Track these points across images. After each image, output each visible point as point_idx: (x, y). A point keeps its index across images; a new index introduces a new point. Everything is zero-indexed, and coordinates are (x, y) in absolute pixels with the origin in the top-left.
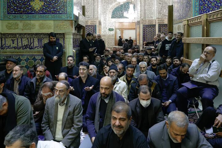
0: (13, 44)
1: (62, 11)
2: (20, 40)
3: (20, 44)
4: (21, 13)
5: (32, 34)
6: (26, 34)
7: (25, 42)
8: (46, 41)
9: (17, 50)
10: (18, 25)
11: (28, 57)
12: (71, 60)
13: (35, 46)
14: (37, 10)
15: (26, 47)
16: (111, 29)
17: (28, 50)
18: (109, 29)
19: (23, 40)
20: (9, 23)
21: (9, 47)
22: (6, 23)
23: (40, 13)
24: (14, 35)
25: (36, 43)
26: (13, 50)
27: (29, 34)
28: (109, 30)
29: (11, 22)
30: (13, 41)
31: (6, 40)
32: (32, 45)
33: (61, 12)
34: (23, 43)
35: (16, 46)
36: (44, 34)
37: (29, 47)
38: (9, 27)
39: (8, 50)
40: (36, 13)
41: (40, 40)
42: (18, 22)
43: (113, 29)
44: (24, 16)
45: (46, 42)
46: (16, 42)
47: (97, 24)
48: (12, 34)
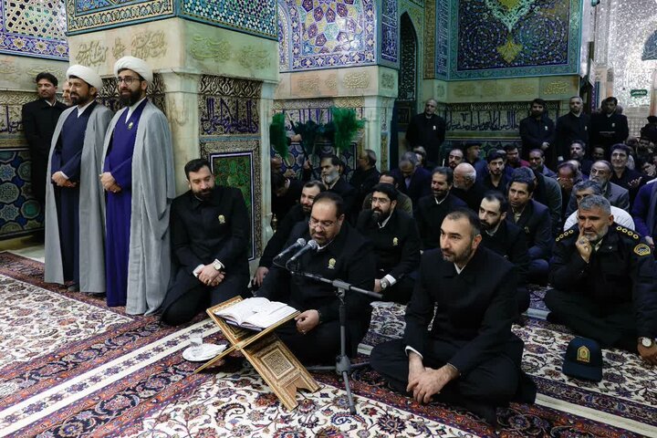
0: (464, 120)
1: (557, 60)
2: (475, 114)
3: (475, 122)
4: (481, 68)
5: (498, 104)
6: (486, 104)
7: (485, 118)
8: (522, 116)
9: (469, 131)
10: (474, 88)
11: (490, 144)
12: (577, 149)
13: (501, 125)
14: (509, 61)
15: (486, 125)
16: (639, 91)
17: (489, 131)
18: (632, 91)
19: (481, 114)
20: (460, 87)
21: (456, 127)
22: (454, 85)
23: (515, 66)
24: (466, 106)
25: (504, 120)
26: (464, 131)
27: (491, 104)
28: (632, 95)
29: (462, 83)
30: (464, 117)
31: (453, 114)
32: (497, 123)
33: (555, 61)
34: (481, 119)
35: (469, 124)
36: (520, 103)
37: (491, 125)
38: (458, 93)
39: (455, 131)
40: (507, 65)
41: (511, 114)
42: (475, 83)
43: (646, 91)
44: (486, 72)
45: (522, 118)
46: (468, 118)
47: (603, 80)
48: (464, 104)
